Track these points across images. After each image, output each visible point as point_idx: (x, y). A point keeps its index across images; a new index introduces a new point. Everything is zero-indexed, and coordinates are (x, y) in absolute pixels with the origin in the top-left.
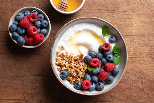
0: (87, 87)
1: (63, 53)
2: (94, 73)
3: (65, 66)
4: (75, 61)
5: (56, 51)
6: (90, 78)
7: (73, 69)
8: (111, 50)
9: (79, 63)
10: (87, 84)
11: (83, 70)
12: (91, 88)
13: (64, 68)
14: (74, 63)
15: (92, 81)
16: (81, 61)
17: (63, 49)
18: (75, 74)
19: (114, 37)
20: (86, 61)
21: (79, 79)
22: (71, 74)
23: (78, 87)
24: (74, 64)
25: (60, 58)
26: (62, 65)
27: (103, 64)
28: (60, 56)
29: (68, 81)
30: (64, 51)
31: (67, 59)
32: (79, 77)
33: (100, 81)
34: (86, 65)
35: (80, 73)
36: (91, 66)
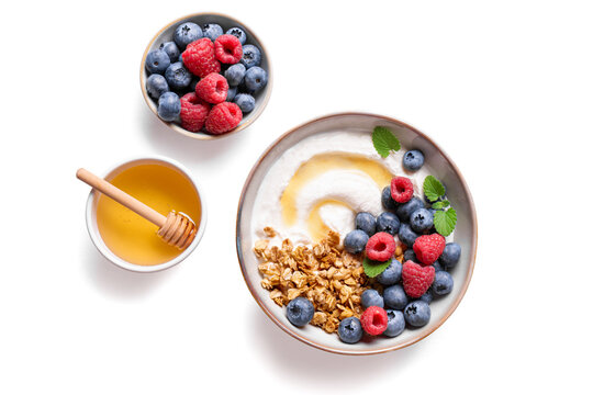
0: (379, 328)
1: (275, 249)
2: (388, 280)
3: (295, 286)
4: (319, 259)
5: (253, 246)
6: (381, 299)
7: (320, 286)
8: (419, 193)
9: (332, 264)
10: (377, 320)
11: (350, 281)
12: (393, 329)
13: (293, 294)
14: (317, 266)
15: (389, 306)
16: (338, 256)
17: (272, 236)
18: (331, 301)
19: (414, 153)
20: (353, 251)
21: (347, 312)
22: (318, 305)
23: (352, 338)
24: (320, 269)
25: (271, 265)
26: (285, 284)
27: (406, 245)
28: (270, 259)
29: (317, 326)
30: (276, 238)
31: (292, 263)
32: (346, 304)
33: (411, 298)
34: (355, 262)
35: (347, 291)
36: (374, 262)
